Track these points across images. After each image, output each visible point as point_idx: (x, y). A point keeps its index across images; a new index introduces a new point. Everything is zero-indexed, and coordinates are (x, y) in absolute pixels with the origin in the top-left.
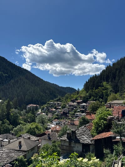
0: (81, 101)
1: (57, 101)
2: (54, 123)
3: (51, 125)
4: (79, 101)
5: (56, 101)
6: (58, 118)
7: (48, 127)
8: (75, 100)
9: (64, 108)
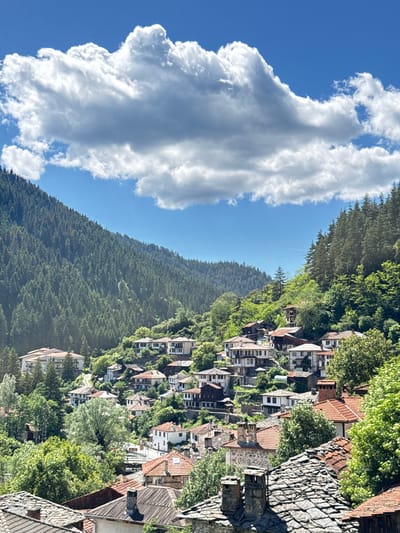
0: (295, 330)
1: (174, 330)
2: (159, 440)
3: (145, 451)
4: (282, 331)
5: (164, 331)
6: (175, 419)
7: (129, 460)
8: (264, 325)
9: (209, 365)
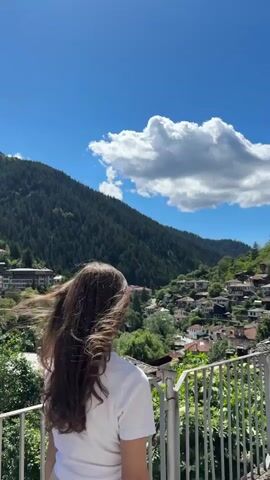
0: (265, 276)
1: (198, 276)
2: (192, 333)
3: (185, 339)
4: (258, 276)
5: (193, 276)
6: (201, 323)
7: (177, 344)
8: (247, 273)
9: (218, 295)
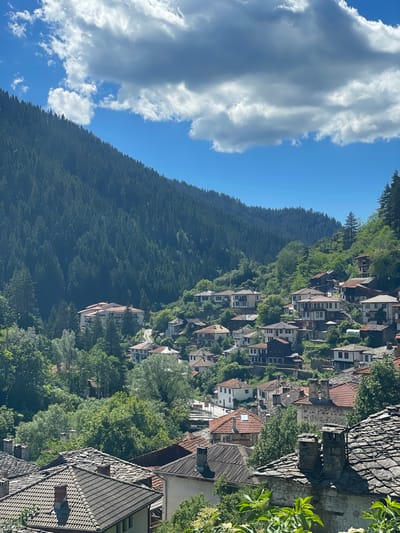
0: (368, 280)
1: (238, 282)
2: (224, 397)
3: (209, 408)
4: (354, 282)
5: (227, 283)
6: (241, 375)
7: (194, 417)
8: (334, 276)
9: (276, 319)
